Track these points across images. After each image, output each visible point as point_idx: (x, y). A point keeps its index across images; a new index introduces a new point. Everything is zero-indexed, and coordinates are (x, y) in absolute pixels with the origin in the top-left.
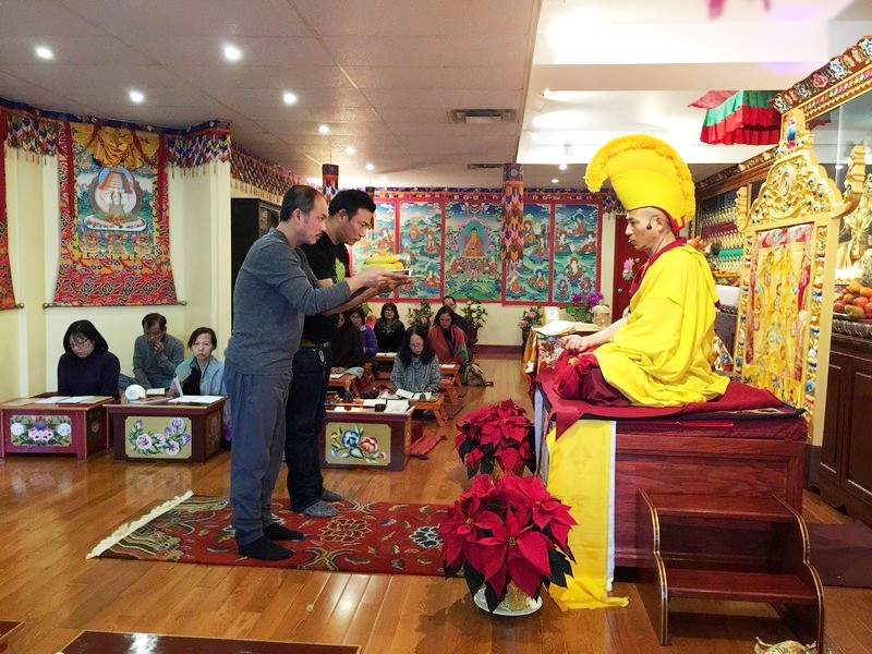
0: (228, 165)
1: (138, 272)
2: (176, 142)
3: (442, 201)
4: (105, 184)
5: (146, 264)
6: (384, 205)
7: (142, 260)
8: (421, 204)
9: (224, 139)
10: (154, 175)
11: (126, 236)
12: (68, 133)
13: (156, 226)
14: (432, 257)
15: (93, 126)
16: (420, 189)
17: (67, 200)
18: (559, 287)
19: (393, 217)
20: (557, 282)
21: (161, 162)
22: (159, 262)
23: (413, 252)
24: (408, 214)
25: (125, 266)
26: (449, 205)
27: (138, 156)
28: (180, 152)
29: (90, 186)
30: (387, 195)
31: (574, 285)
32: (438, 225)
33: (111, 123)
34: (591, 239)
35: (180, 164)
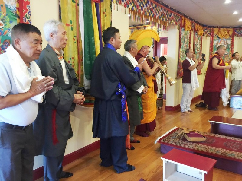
2: (237, 30)
4: (220, 43)
10: (231, 40)
12: (213, 31)
13: (230, 53)
15: (218, 29)
17: (211, 47)
21: (233, 36)
27: (228, 35)
29: (217, 44)
33: (223, 27)
35: (238, 36)
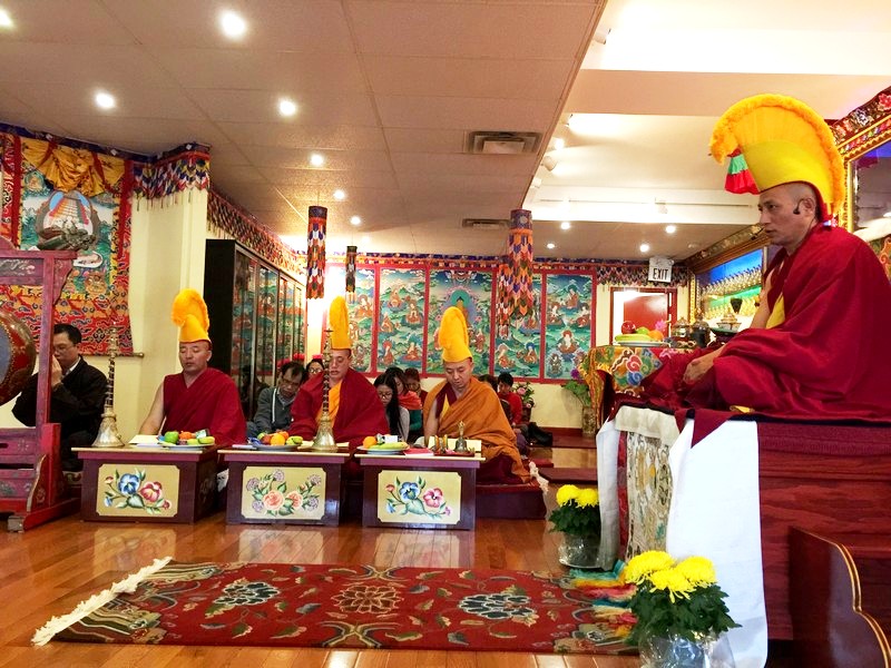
0: (204, 194)
1: (88, 315)
2: (144, 171)
3: (426, 269)
4: (56, 210)
5: (98, 306)
6: (364, 271)
7: (94, 301)
8: (404, 271)
9: (202, 163)
10: (116, 205)
11: (77, 272)
12: (17, 148)
13: (114, 263)
14: (414, 328)
15: (46, 144)
16: (402, 255)
17: (9, 225)
18: (551, 362)
19: (373, 285)
20: (550, 356)
21: (125, 190)
22: (114, 305)
23: (394, 322)
24: (389, 281)
25: (73, 307)
26: (434, 272)
27: (98, 182)
28: (148, 181)
29: (38, 211)
30: (367, 261)
31: (567, 360)
32: (422, 294)
33: (69, 143)
34: (584, 312)
35: (147, 195)
